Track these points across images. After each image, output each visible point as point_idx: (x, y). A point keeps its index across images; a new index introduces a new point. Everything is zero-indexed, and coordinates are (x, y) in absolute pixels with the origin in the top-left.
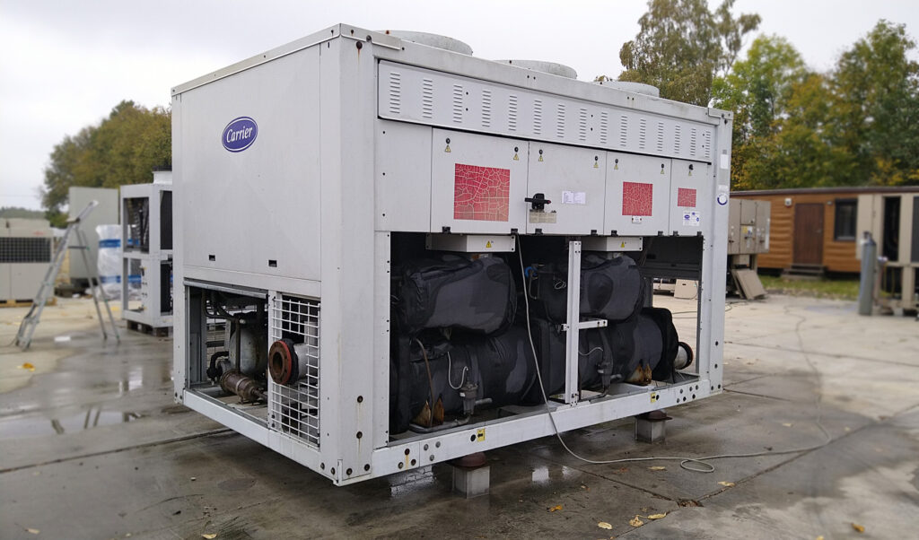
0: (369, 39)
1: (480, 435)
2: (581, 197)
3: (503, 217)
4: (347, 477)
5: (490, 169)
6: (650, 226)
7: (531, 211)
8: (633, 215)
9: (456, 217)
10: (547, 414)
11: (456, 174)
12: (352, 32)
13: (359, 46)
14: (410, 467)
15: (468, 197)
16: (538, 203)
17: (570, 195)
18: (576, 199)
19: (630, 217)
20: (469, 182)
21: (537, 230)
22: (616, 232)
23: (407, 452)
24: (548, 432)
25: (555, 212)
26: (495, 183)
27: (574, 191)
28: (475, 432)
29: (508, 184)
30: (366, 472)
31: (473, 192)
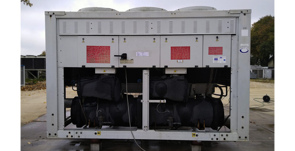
0: (54, 14)
1: (98, 133)
2: (147, 54)
3: (108, 62)
4: (49, 136)
5: (101, 46)
6: (190, 63)
7: (121, 59)
8: (178, 59)
9: (87, 62)
10: (130, 131)
11: (87, 49)
12: (48, 13)
13: (51, 16)
14: (71, 137)
15: (93, 56)
16: (124, 57)
17: (141, 54)
18: (143, 55)
19: (176, 60)
20: (92, 51)
21: (124, 66)
22: (167, 66)
23: (70, 133)
24: (131, 138)
25: (132, 59)
26: (104, 51)
27: (143, 52)
28: (96, 132)
29: (110, 51)
30: (55, 136)
31: (94, 54)
